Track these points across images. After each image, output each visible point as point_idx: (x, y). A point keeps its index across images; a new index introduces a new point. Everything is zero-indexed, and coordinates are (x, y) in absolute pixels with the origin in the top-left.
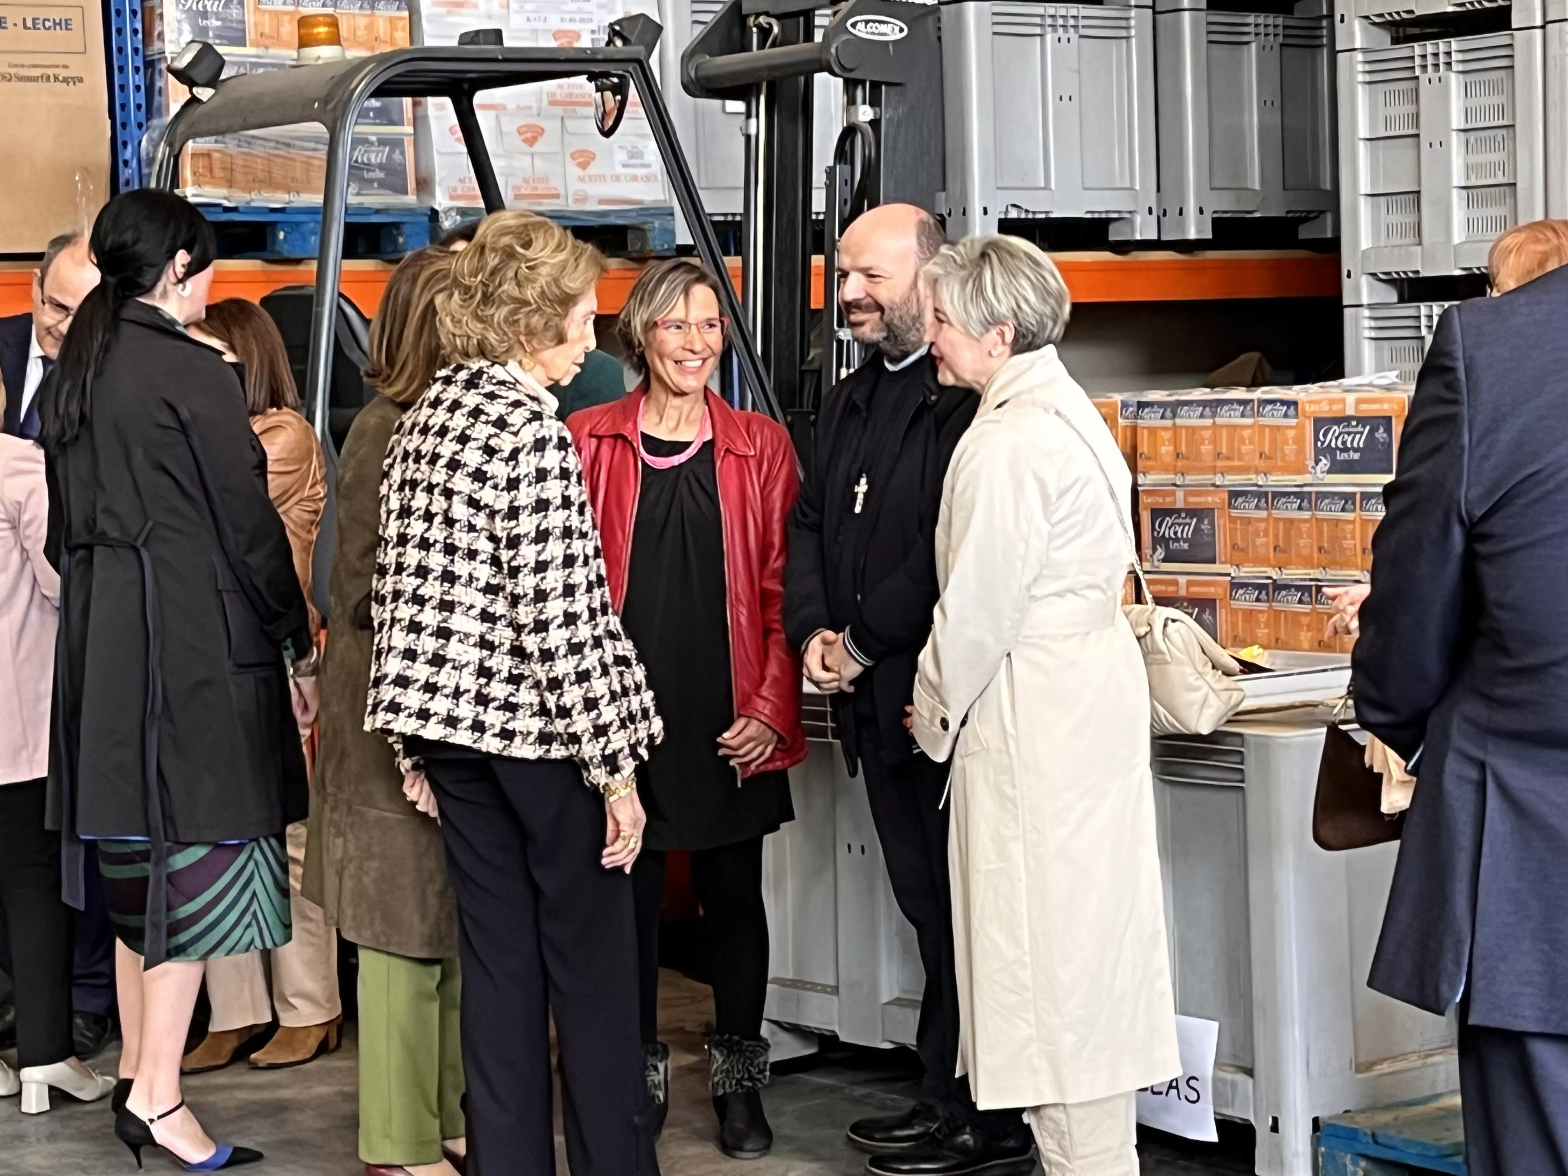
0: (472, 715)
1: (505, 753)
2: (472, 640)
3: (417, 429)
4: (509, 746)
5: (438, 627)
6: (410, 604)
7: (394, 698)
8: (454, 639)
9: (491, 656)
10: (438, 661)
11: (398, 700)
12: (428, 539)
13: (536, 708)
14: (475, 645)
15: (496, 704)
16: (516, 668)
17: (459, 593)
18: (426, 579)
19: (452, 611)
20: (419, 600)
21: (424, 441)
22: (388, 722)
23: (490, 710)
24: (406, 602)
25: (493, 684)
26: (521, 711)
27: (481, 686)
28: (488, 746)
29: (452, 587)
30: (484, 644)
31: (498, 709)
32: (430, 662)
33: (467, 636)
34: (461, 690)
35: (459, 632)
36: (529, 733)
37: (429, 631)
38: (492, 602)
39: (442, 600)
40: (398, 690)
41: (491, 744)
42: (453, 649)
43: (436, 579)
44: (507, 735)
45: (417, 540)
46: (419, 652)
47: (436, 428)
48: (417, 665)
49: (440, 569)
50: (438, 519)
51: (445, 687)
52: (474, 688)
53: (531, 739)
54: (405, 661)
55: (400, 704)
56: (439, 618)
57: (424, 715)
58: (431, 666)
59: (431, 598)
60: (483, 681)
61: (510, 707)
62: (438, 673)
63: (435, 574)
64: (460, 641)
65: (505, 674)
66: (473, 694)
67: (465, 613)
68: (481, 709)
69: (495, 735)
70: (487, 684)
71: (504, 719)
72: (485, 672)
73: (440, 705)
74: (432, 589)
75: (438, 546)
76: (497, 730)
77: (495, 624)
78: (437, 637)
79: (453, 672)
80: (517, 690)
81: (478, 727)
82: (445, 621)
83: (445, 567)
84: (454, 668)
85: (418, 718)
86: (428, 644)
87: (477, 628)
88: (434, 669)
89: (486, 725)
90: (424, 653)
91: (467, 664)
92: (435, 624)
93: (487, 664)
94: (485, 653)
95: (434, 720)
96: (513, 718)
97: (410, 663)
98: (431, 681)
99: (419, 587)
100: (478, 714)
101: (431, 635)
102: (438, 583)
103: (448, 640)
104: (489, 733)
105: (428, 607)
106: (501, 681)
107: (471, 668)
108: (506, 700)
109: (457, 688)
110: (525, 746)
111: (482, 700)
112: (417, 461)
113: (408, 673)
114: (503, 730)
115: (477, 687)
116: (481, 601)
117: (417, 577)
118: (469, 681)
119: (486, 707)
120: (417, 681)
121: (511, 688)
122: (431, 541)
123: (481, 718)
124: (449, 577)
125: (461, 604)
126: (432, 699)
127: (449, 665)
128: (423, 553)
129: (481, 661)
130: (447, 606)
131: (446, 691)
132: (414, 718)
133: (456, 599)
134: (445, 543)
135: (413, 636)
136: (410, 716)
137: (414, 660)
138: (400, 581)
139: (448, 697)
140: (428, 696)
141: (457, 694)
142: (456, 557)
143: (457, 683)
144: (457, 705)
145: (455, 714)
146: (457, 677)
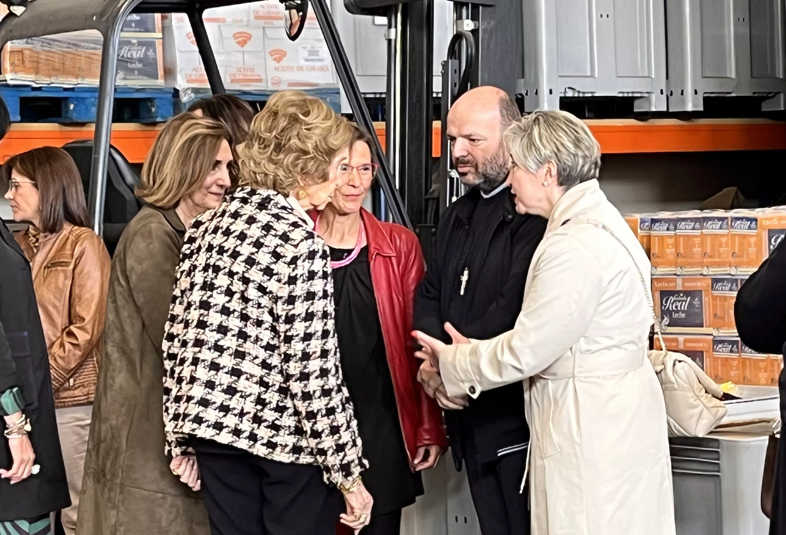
0: (250, 429)
1: (270, 457)
2: (255, 380)
4: (272, 452)
5: (233, 368)
6: (212, 351)
7: (198, 413)
8: (243, 377)
9: (266, 392)
10: (231, 391)
11: (200, 415)
12: (228, 308)
13: (294, 429)
14: (256, 383)
15: (266, 424)
16: (282, 401)
17: (249, 347)
18: (225, 335)
19: (243, 358)
20: (219, 349)
21: (226, 241)
22: (194, 430)
23: (262, 427)
24: (209, 349)
25: (266, 410)
26: (282, 430)
27: (257, 410)
28: (258, 451)
29: (245, 342)
30: (262, 383)
31: (267, 427)
32: (225, 391)
33: (252, 376)
34: (245, 412)
35: (246, 373)
36: (287, 445)
37: (226, 370)
38: (270, 356)
39: (236, 350)
40: (201, 408)
41: (260, 450)
42: (242, 384)
43: (233, 335)
44: (271, 445)
45: (220, 307)
46: (217, 383)
48: (215, 392)
51: (234, 409)
52: (253, 411)
53: (287, 449)
54: (207, 389)
55: (202, 418)
56: (234, 362)
57: (218, 426)
58: (226, 394)
59: (228, 348)
60: (259, 407)
61: (275, 427)
62: (230, 399)
64: (247, 379)
65: (274, 405)
66: (252, 415)
67: (252, 361)
68: (256, 426)
69: (263, 445)
70: (262, 410)
71: (271, 435)
73: (230, 421)
74: (229, 342)
75: (236, 314)
76: (265, 441)
77: (270, 370)
78: (231, 375)
79: (241, 399)
80: (281, 416)
81: (253, 437)
82: (238, 364)
83: (241, 328)
84: (241, 397)
85: (214, 428)
86: (224, 379)
87: (259, 372)
88: (228, 396)
89: (258, 436)
90: (221, 384)
91: (250, 395)
92: (231, 366)
93: (263, 396)
94: (263, 389)
95: (225, 430)
96: (277, 435)
97: (210, 391)
98: (225, 404)
100: (253, 429)
101: (227, 373)
102: (234, 338)
103: (239, 377)
104: (259, 443)
105: (225, 354)
107: (252, 398)
108: (273, 422)
109: (242, 410)
110: (283, 453)
111: (257, 420)
112: (219, 253)
113: (209, 397)
114: (269, 442)
115: (255, 411)
116: (262, 354)
117: (218, 332)
118: (250, 406)
119: (259, 425)
120: (215, 403)
122: (231, 310)
123: (255, 432)
124: (243, 335)
125: (249, 354)
126: (224, 416)
127: (238, 395)
128: (225, 317)
129: (259, 394)
130: (240, 355)
131: (236, 412)
132: (211, 428)
133: (247, 351)
135: (213, 372)
136: (208, 426)
137: (213, 389)
138: (203, 333)
139: (235, 415)
140: (222, 414)
141: (242, 414)
142: (248, 323)
143: (242, 407)
144: (241, 422)
145: (239, 428)
146: (243, 403)
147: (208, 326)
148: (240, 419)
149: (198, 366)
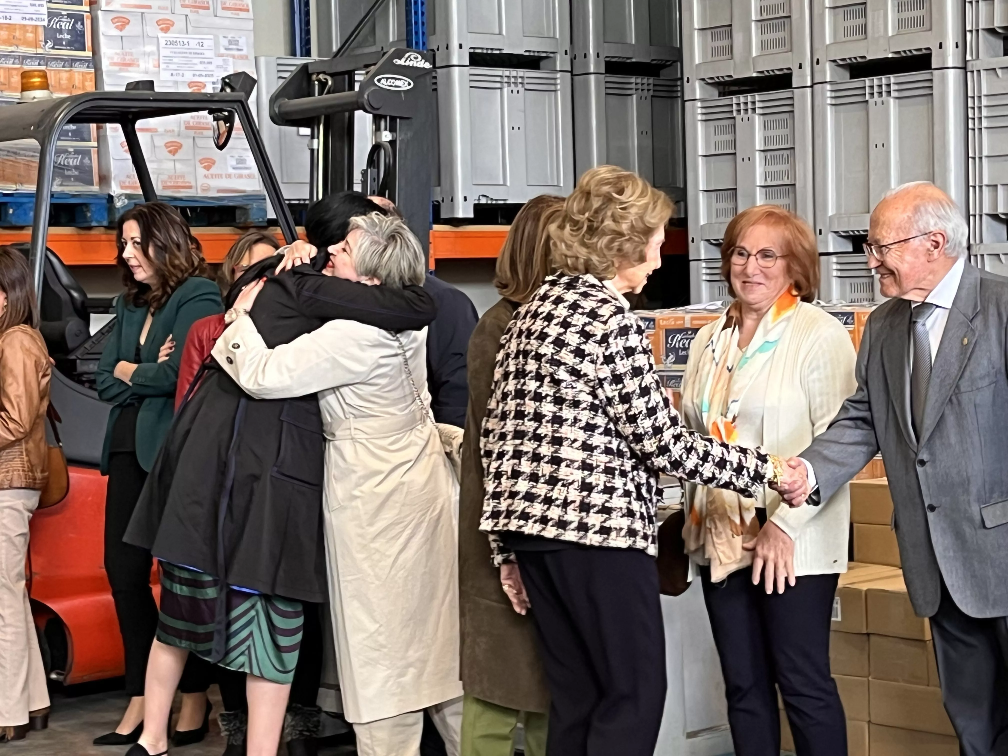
0: (577, 519)
1: (605, 544)
2: (576, 465)
3: (529, 315)
4: (607, 539)
5: (552, 456)
6: (532, 441)
8: (563, 464)
9: (591, 475)
10: (553, 481)
11: (527, 510)
12: (541, 393)
13: (625, 511)
14: (578, 469)
15: (596, 509)
16: (609, 482)
17: (566, 431)
18: (541, 423)
19: (561, 445)
20: (538, 438)
21: (533, 324)
23: (591, 514)
24: (530, 440)
25: (593, 495)
26: (615, 513)
27: (584, 497)
28: (591, 540)
29: (561, 427)
30: (586, 467)
31: (598, 512)
32: (548, 482)
33: (573, 462)
34: (569, 501)
35: (566, 460)
36: (621, 529)
37: (546, 459)
38: (590, 436)
39: (553, 437)
40: (527, 504)
41: (593, 539)
42: (563, 472)
43: (548, 422)
44: (605, 531)
45: (532, 394)
46: (540, 475)
47: (544, 315)
48: (540, 485)
49: (551, 415)
50: (547, 379)
51: (557, 499)
52: (578, 500)
53: (623, 533)
54: (531, 483)
55: (528, 513)
56: (552, 449)
57: (544, 520)
58: (548, 485)
59: (546, 435)
60: (585, 493)
61: (606, 510)
62: (552, 490)
63: (547, 418)
64: (568, 466)
65: (601, 487)
66: (578, 503)
67: (570, 446)
68: (584, 514)
69: (595, 533)
70: (589, 495)
71: (603, 519)
72: (587, 487)
73: (554, 513)
74: (546, 429)
75: (549, 399)
76: (597, 528)
77: (592, 452)
78: (552, 464)
79: (563, 488)
80: (611, 498)
81: (583, 527)
82: (556, 452)
83: (555, 413)
84: (563, 485)
85: (541, 523)
86: (546, 469)
87: (579, 455)
88: (550, 487)
89: (589, 525)
90: (544, 476)
91: (573, 482)
92: (550, 454)
93: (588, 481)
94: (586, 473)
95: (550, 523)
96: (610, 519)
97: (535, 484)
98: (548, 495)
99: (537, 429)
100: (582, 518)
101: (547, 463)
102: (549, 425)
103: (559, 465)
104: (591, 532)
105: (544, 443)
106: (599, 492)
107: (576, 485)
108: (603, 505)
109: (566, 499)
110: (619, 538)
111: (585, 507)
112: (528, 337)
113: (534, 491)
114: (602, 528)
115: (581, 498)
116: (581, 436)
117: (535, 421)
118: (574, 495)
119: (588, 512)
120: (540, 496)
121: (606, 497)
122: (543, 395)
123: (585, 521)
124: (558, 420)
125: (567, 439)
126: (548, 509)
127: (560, 483)
128: (537, 404)
129: (583, 479)
130: (557, 441)
131: (558, 502)
132: (538, 523)
133: (564, 436)
134: (554, 396)
135: (535, 464)
136: (535, 522)
137: (537, 481)
138: (523, 424)
139: (558, 506)
140: (546, 506)
141: (566, 504)
142: (564, 407)
143: (566, 496)
144: (566, 513)
145: (564, 519)
146: (565, 492)
147: (526, 416)
148: (564, 510)
149: (522, 459)
